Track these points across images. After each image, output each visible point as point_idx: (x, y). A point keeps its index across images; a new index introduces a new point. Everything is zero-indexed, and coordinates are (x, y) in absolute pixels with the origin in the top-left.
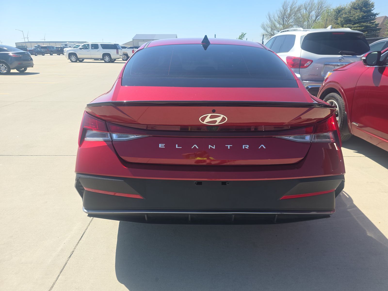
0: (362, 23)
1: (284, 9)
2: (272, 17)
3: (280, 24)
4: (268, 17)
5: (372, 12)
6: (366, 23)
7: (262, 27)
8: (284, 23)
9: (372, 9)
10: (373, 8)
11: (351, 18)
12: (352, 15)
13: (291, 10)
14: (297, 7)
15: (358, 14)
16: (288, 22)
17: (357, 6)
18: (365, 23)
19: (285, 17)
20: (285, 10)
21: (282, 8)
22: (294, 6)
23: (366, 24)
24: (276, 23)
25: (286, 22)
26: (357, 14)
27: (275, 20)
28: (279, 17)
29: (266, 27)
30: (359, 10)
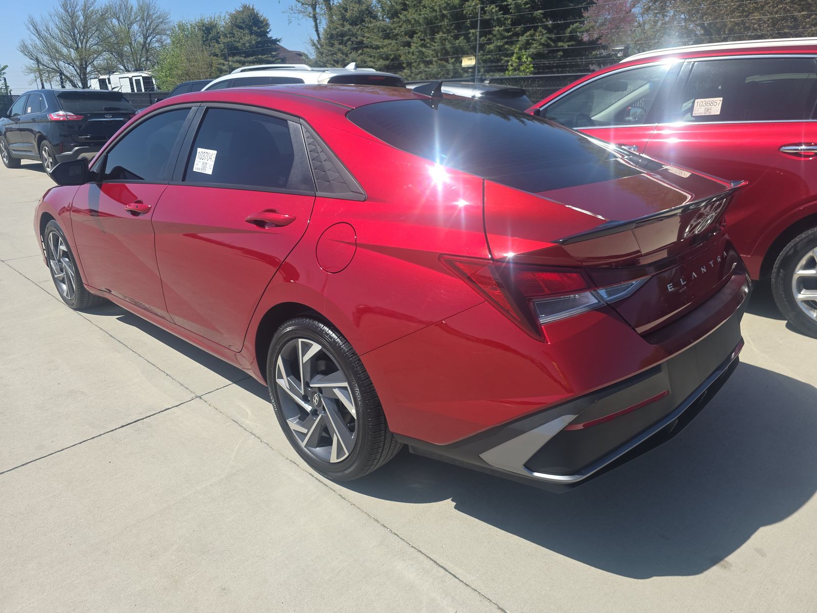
0: (260, 56)
1: (68, 12)
2: (42, 28)
3: (67, 46)
4: (31, 27)
5: (269, 36)
6: (266, 56)
7: (23, 52)
8: (78, 45)
9: (268, 30)
10: (268, 28)
11: (237, 45)
12: (238, 40)
13: (86, 17)
14: (98, 11)
15: (249, 38)
16: (87, 42)
17: (240, 22)
18: (264, 56)
19: (76, 32)
20: (73, 16)
21: (61, 10)
22: (91, 9)
23: (267, 59)
24: (59, 45)
25: (82, 44)
26: (247, 38)
27: (53, 38)
28: (61, 31)
29: (35, 52)
30: (247, 31)
